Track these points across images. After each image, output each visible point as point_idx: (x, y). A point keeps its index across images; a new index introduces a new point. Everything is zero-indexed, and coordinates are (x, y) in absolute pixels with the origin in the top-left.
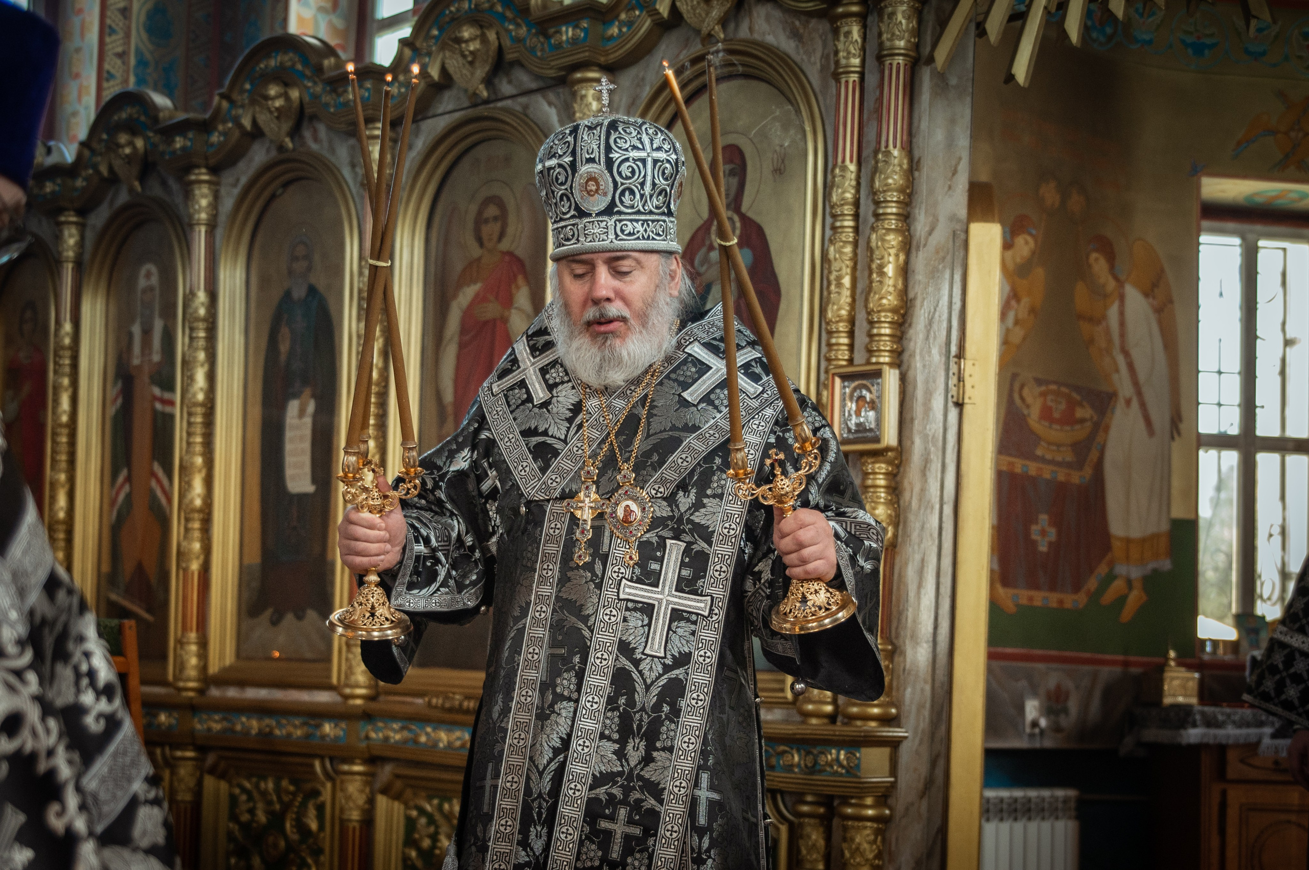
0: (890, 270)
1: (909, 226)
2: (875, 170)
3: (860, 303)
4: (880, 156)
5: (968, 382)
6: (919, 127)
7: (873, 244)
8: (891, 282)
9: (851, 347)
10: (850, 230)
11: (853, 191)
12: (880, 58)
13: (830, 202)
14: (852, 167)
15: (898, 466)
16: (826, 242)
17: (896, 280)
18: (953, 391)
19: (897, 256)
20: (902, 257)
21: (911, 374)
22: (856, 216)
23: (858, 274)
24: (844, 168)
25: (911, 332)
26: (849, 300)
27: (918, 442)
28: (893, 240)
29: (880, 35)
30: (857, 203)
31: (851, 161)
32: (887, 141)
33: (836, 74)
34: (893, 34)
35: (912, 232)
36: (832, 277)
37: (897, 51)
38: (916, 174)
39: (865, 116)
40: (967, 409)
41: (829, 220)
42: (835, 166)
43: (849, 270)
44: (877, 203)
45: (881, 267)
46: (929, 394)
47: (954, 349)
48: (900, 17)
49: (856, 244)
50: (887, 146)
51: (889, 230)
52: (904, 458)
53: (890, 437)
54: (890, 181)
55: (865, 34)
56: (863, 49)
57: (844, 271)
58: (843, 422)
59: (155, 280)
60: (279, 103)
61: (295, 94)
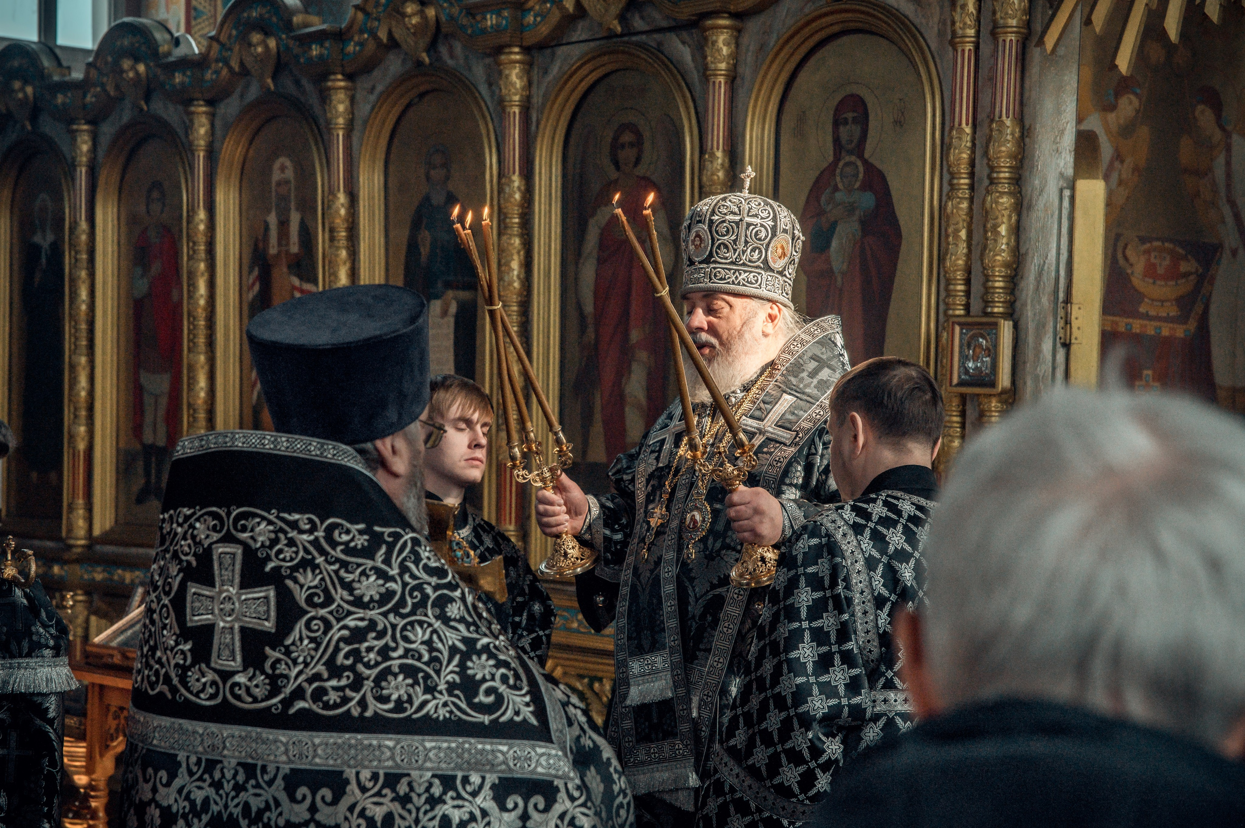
0: (1003, 230)
1: (1019, 186)
2: (989, 139)
3: (976, 255)
4: (994, 125)
5: (1075, 324)
6: (1030, 97)
7: (988, 205)
8: (1005, 241)
9: (968, 293)
10: (966, 187)
11: (969, 152)
12: (994, 34)
13: (947, 161)
14: (968, 130)
15: (1012, 404)
16: (944, 198)
17: (1009, 239)
18: (1061, 334)
19: (1010, 217)
20: (1014, 218)
21: (1022, 323)
22: (972, 175)
23: (974, 226)
24: (960, 130)
25: (1022, 284)
26: (965, 251)
27: (1029, 383)
28: (1006, 201)
29: (994, 13)
30: (972, 164)
31: (967, 124)
32: (1001, 111)
33: (954, 41)
34: (1007, 13)
35: (1023, 192)
36: (950, 230)
37: (1009, 30)
38: (1027, 140)
39: (980, 84)
40: (1074, 348)
41: (946, 177)
42: (952, 128)
43: (965, 224)
44: (992, 169)
45: (995, 227)
46: (1039, 339)
47: (1061, 295)
49: (971, 200)
50: (1000, 117)
51: (1002, 194)
52: (1017, 397)
53: (1004, 380)
54: (1003, 149)
55: (980, 6)
56: (978, 20)
57: (961, 225)
58: (962, 365)
59: (290, 174)
60: (415, 20)
61: (431, 12)
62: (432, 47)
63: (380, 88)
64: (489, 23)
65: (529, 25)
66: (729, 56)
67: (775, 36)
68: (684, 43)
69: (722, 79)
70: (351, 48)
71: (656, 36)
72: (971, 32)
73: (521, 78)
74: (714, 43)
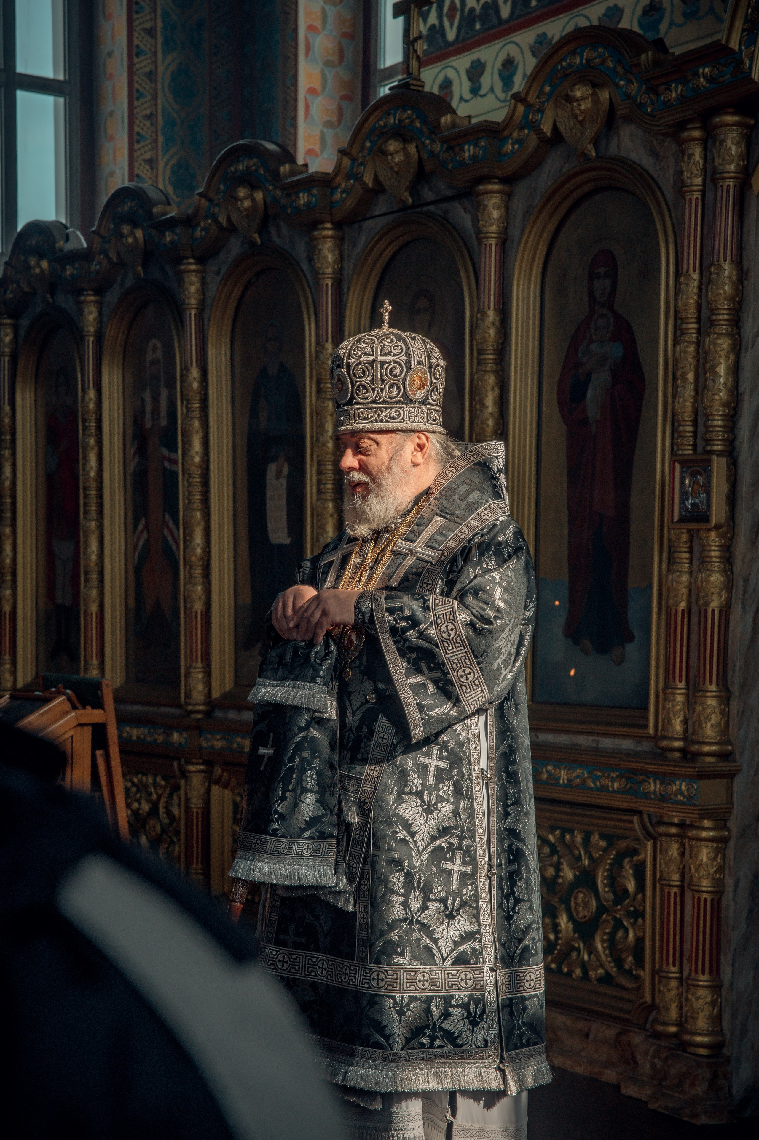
0: (722, 369)
1: (739, 328)
3: (700, 397)
4: (712, 269)
6: (747, 240)
7: (708, 347)
8: (722, 380)
9: (695, 434)
10: (694, 331)
11: (695, 297)
12: (715, 181)
13: (678, 307)
14: (696, 276)
15: (731, 539)
16: (676, 343)
17: (727, 379)
19: (727, 357)
20: (732, 357)
21: (739, 460)
22: (699, 320)
23: (699, 368)
24: (688, 277)
25: (740, 423)
26: (692, 393)
28: (725, 343)
29: (712, 160)
30: (698, 308)
31: (694, 271)
32: (719, 255)
33: (682, 191)
34: (724, 159)
35: (742, 334)
36: (679, 373)
37: (727, 175)
38: (745, 283)
39: (705, 231)
41: (677, 323)
42: (681, 275)
43: (692, 367)
44: (713, 312)
45: (713, 368)
48: (729, 143)
49: (698, 344)
50: (718, 260)
51: (720, 335)
52: (736, 531)
53: (718, 515)
54: (721, 291)
55: (706, 155)
56: (704, 169)
57: (688, 369)
58: (682, 502)
59: (159, 354)
60: (247, 204)
61: (259, 196)
62: (263, 229)
63: (224, 269)
64: (302, 201)
65: (337, 202)
66: (499, 219)
67: (538, 198)
68: (465, 210)
69: (493, 242)
70: (198, 233)
71: (444, 206)
72: (699, 180)
73: (332, 251)
74: (485, 206)
